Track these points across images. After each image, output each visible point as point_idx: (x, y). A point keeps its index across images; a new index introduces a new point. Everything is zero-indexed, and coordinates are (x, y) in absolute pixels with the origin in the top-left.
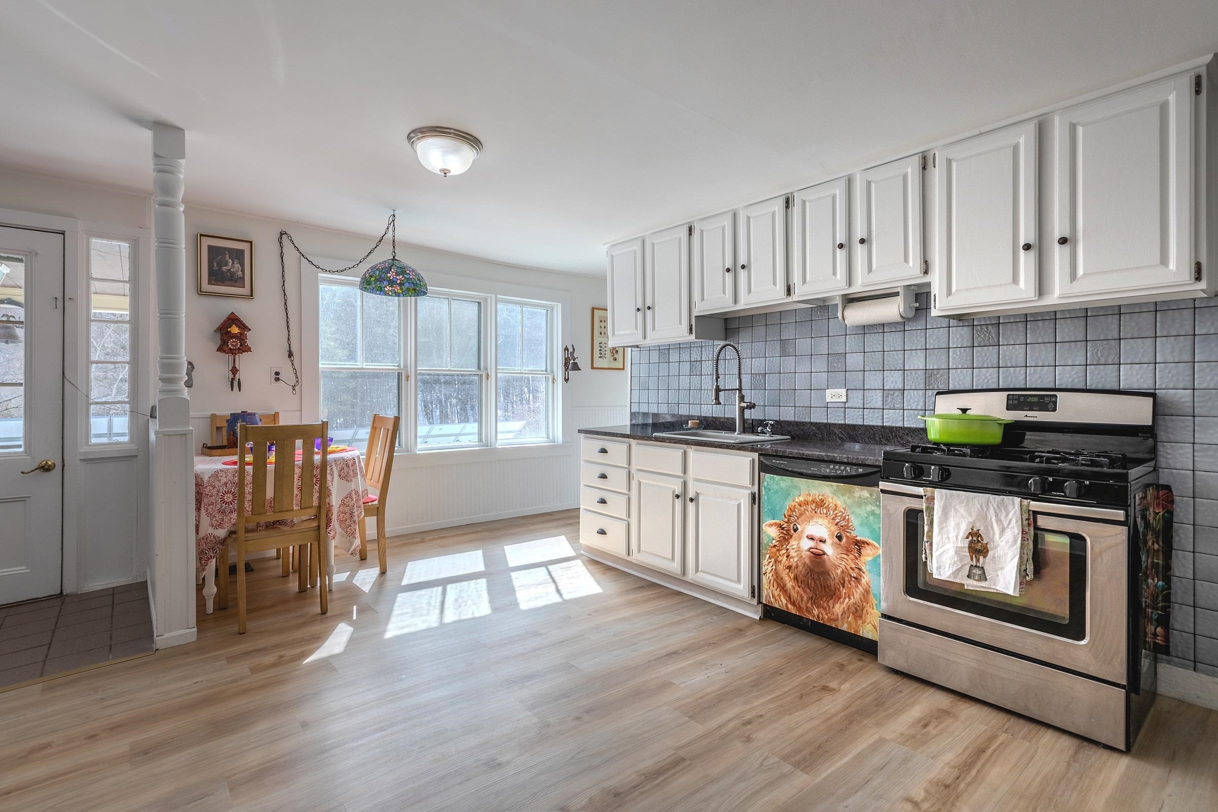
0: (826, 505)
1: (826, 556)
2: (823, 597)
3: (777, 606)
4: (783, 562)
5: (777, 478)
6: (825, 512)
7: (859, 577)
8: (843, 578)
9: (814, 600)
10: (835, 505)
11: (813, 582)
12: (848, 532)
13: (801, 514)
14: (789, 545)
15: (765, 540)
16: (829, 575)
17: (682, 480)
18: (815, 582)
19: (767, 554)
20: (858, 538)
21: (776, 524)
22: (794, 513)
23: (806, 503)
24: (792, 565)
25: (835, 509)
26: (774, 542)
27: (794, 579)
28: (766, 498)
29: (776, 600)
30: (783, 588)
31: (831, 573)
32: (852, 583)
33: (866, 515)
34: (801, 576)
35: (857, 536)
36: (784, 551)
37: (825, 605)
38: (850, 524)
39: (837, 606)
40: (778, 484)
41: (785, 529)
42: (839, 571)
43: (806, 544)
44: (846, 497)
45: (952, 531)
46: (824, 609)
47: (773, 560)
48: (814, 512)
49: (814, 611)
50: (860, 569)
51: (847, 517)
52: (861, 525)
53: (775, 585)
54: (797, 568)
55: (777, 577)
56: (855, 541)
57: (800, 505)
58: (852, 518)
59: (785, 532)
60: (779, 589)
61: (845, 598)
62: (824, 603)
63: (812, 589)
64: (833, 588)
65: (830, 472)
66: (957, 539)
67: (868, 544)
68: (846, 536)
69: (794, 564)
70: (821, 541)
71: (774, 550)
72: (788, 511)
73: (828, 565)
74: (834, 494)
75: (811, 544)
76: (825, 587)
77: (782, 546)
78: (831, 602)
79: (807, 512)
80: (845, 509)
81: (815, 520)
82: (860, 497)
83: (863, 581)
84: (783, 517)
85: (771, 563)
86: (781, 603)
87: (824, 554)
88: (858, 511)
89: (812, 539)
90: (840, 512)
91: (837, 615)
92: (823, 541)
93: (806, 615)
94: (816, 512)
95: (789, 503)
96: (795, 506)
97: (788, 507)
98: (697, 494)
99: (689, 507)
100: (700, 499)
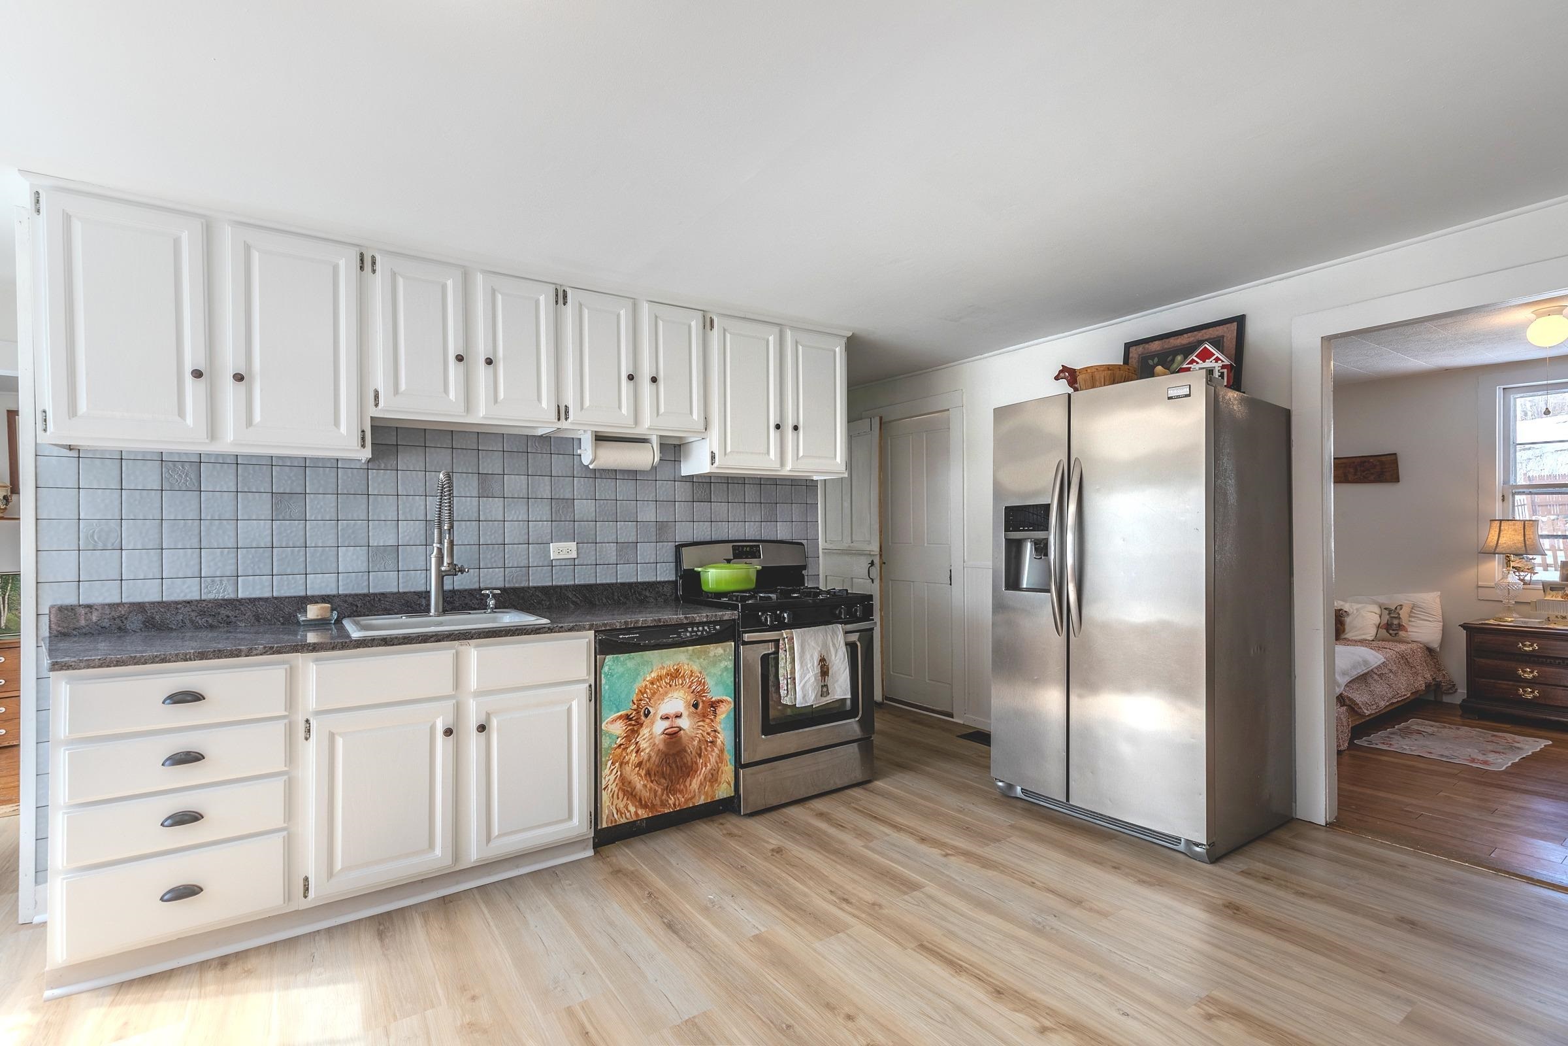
0: (681, 674)
1: (682, 732)
2: (679, 779)
3: (623, 821)
4: (631, 761)
5: (622, 657)
6: (681, 682)
7: (715, 739)
8: (700, 748)
9: (671, 790)
10: (691, 671)
11: (668, 768)
12: (704, 696)
13: (654, 694)
14: (639, 737)
15: (606, 743)
16: (686, 751)
17: (454, 701)
18: (670, 767)
19: (609, 760)
20: (713, 699)
21: (620, 717)
22: (645, 695)
23: (660, 678)
24: (643, 759)
25: (691, 676)
26: (619, 739)
27: (646, 775)
28: (607, 687)
29: (621, 814)
30: (632, 794)
31: (687, 748)
32: (709, 749)
33: (720, 673)
34: (654, 768)
35: (712, 698)
36: (632, 748)
37: (682, 787)
38: (706, 687)
39: (694, 781)
40: (623, 664)
41: (634, 718)
42: (696, 743)
43: (660, 727)
44: (702, 660)
45: (809, 662)
46: (681, 792)
47: (617, 764)
48: (668, 685)
49: (670, 801)
50: (715, 731)
51: (703, 680)
52: (716, 684)
53: (621, 795)
54: (649, 760)
55: (623, 784)
56: (710, 703)
57: (652, 683)
58: (708, 680)
59: (633, 722)
60: (625, 799)
61: (702, 768)
62: (680, 786)
63: (667, 777)
64: (690, 764)
65: (692, 636)
66: (814, 668)
67: (722, 702)
68: (703, 701)
69: (646, 757)
70: (677, 717)
71: (619, 751)
72: (637, 694)
73: (685, 740)
74: (690, 659)
75: (666, 724)
76: (681, 767)
77: (630, 741)
78: (688, 780)
79: (660, 689)
80: (700, 673)
81: (670, 695)
82: (715, 656)
83: (719, 742)
84: (631, 704)
85: (615, 771)
86: (628, 814)
87: (681, 729)
88: (713, 670)
89: (667, 718)
90: (697, 676)
91: (694, 791)
92: (678, 716)
93: (660, 812)
94: (670, 686)
95: (640, 684)
96: (646, 686)
97: (637, 690)
98: (488, 715)
99: (473, 741)
100: (494, 723)
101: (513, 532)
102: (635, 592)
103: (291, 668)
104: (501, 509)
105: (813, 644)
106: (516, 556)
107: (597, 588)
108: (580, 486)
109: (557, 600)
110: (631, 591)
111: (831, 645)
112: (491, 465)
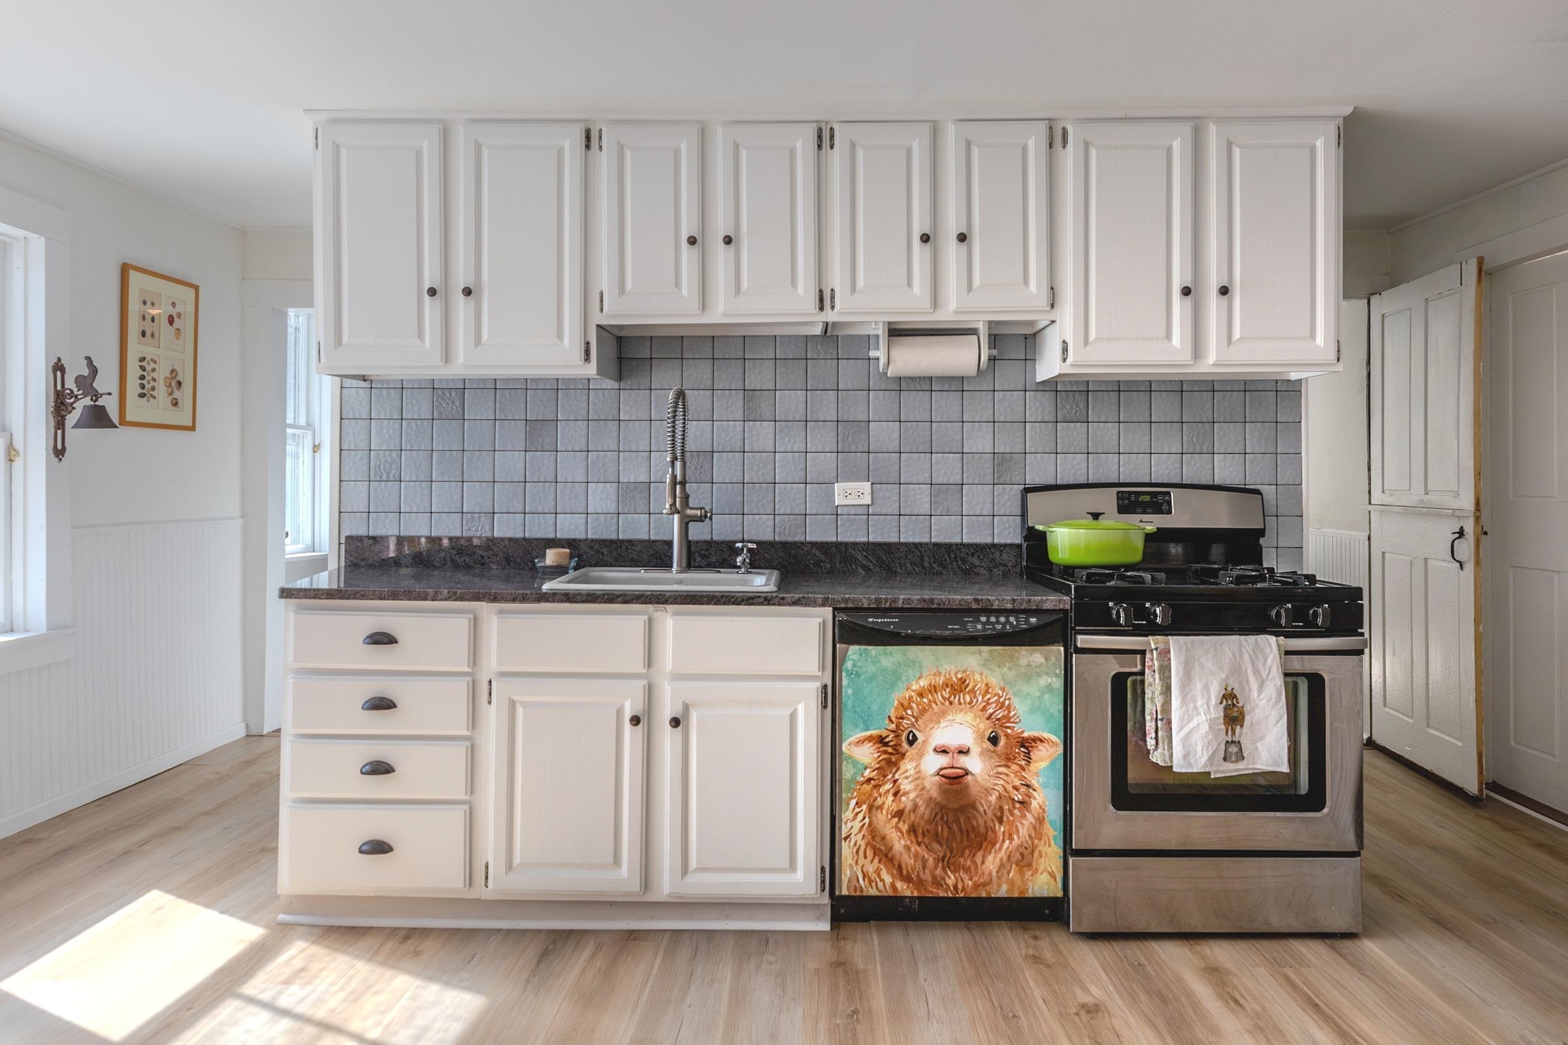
0: (970, 687)
1: (969, 777)
2: (964, 850)
3: (873, 892)
4: (886, 806)
5: (873, 650)
6: (968, 699)
7: (1027, 799)
8: (1001, 808)
9: (949, 862)
10: (987, 685)
11: (946, 830)
12: (1008, 727)
13: (923, 711)
14: (899, 773)
15: (847, 772)
16: (975, 808)
17: (645, 682)
18: (949, 828)
19: (852, 798)
20: (1026, 735)
21: (870, 739)
22: (909, 712)
23: (933, 689)
24: (905, 807)
25: (987, 692)
26: (868, 771)
27: (909, 832)
28: (850, 691)
29: (870, 881)
30: (886, 856)
31: (978, 804)
32: (1016, 812)
33: (1038, 694)
34: (922, 823)
35: (1023, 732)
36: (888, 786)
37: (969, 863)
38: (1012, 713)
39: (990, 858)
40: (875, 661)
41: (891, 744)
42: (993, 798)
43: (932, 763)
44: (1005, 669)
45: (1200, 697)
46: (967, 870)
47: (864, 807)
48: (947, 703)
49: (948, 881)
50: (1028, 786)
51: (1007, 702)
52: (1032, 711)
53: (870, 853)
54: (914, 811)
55: (873, 838)
56: (1020, 740)
57: (921, 695)
58: (1016, 702)
59: (890, 750)
60: (876, 860)
61: (1004, 841)
62: (966, 860)
63: (944, 842)
64: (982, 830)
65: (985, 630)
66: (1208, 707)
67: (1041, 741)
68: (1007, 735)
69: (909, 805)
70: (961, 752)
71: (868, 788)
72: (897, 709)
73: (974, 790)
74: (984, 666)
75: (942, 761)
76: (967, 832)
77: (885, 776)
78: (980, 854)
79: (934, 705)
80: (1003, 690)
81: (950, 717)
82: (1029, 665)
83: (1034, 804)
84: (887, 721)
85: (860, 816)
86: (880, 884)
87: (967, 773)
88: (1026, 688)
89: (944, 752)
90: (996, 695)
91: (990, 874)
92: (964, 752)
93: (932, 892)
94: (951, 703)
95: (900, 694)
96: (911, 698)
97: (896, 703)
98: (686, 708)
99: (667, 739)
100: (694, 718)
101: (785, 468)
102: (956, 558)
103: (475, 618)
104: (771, 436)
105: (1209, 665)
106: (789, 499)
107: (899, 549)
108: (879, 403)
109: (841, 563)
110: (950, 556)
111: (1250, 672)
112: (760, 377)
